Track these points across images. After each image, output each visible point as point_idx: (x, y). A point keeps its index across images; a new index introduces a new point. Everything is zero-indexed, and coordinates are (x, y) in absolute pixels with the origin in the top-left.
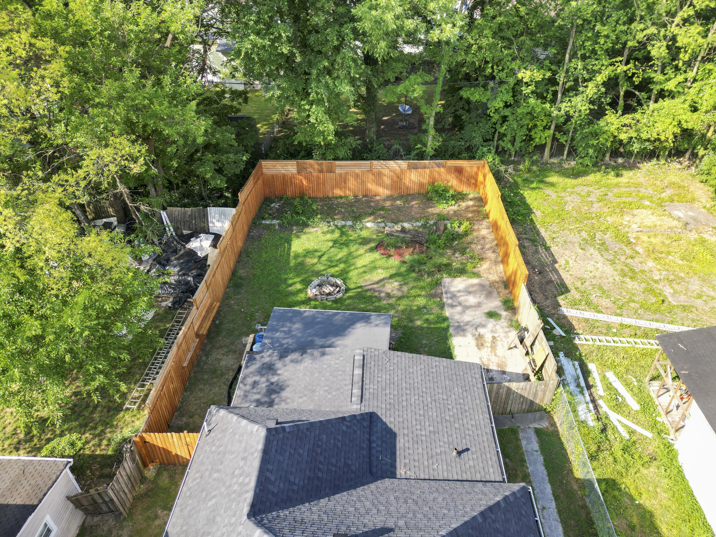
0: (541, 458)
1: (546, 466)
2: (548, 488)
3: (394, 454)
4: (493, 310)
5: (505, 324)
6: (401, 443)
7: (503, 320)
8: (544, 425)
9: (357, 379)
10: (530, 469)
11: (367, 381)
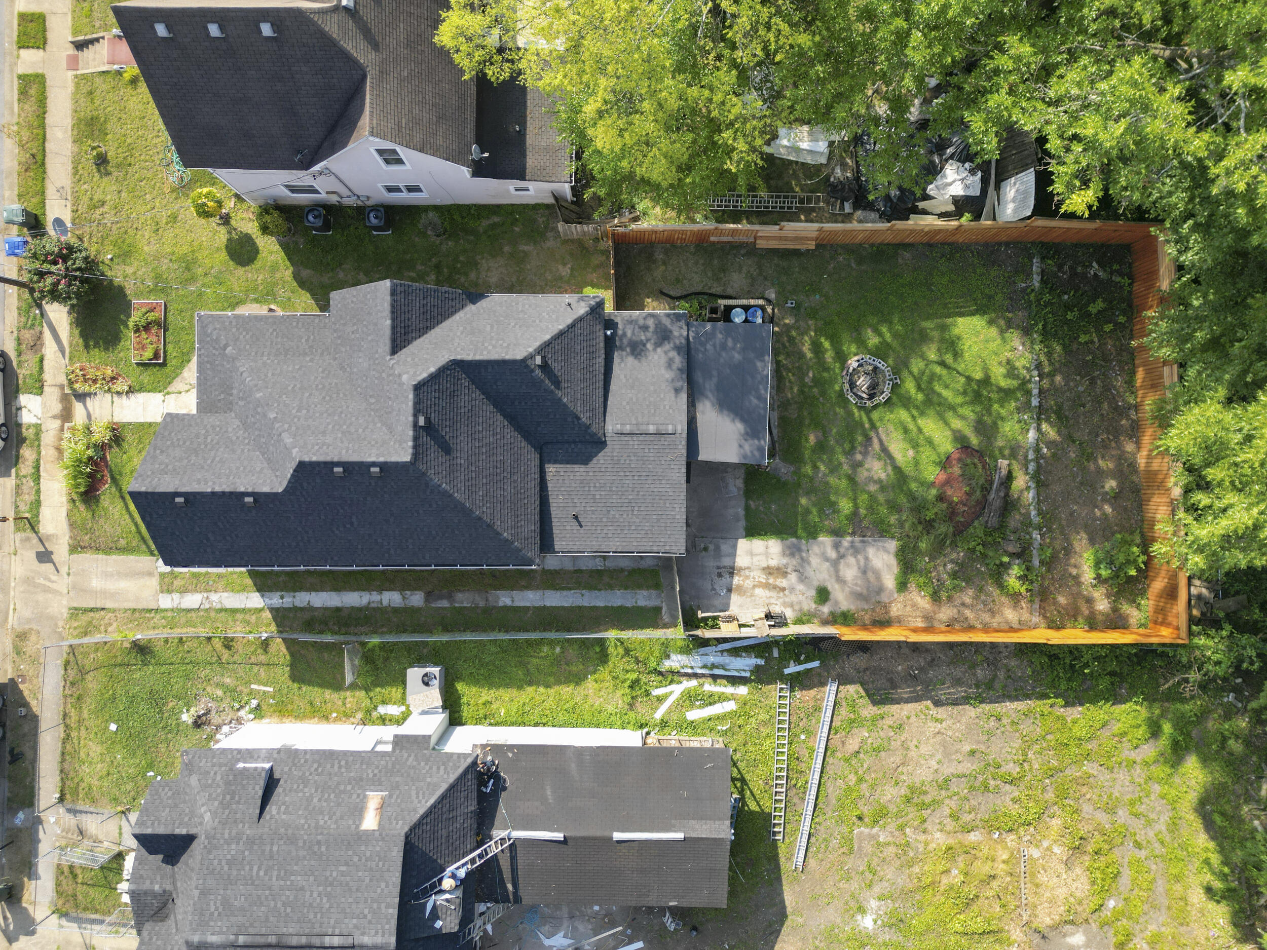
0: (629, 605)
1: (621, 607)
2: (601, 604)
3: (568, 463)
4: (831, 597)
5: (806, 608)
6: (579, 469)
7: (814, 606)
8: (666, 618)
9: (643, 428)
10: (618, 593)
11: (642, 438)
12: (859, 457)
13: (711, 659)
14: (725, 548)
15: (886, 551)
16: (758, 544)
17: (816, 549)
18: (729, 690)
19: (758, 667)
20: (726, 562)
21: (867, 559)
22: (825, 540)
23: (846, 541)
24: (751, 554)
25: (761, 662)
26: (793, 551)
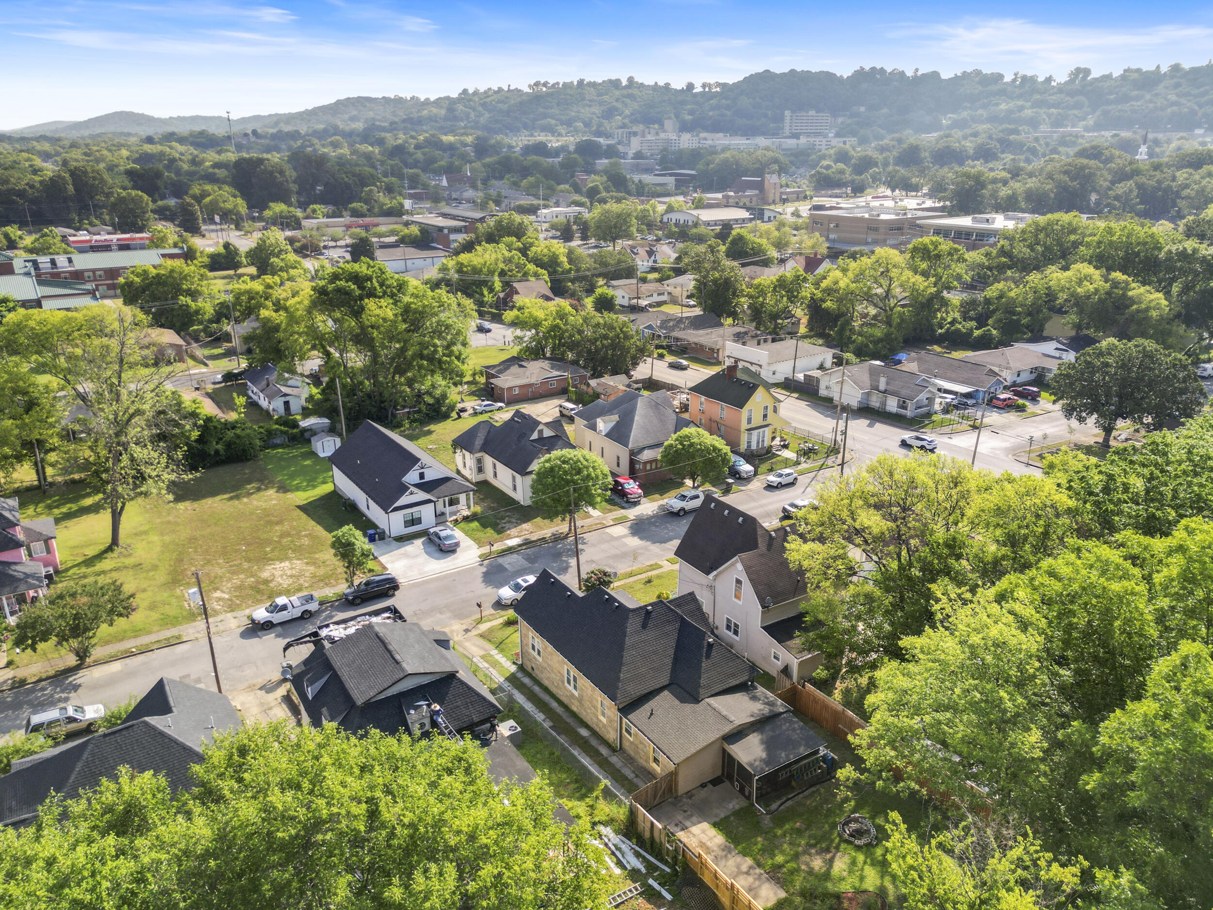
3: (675, 697)
12: (813, 851)
13: (623, 847)
14: (694, 819)
15: (775, 894)
16: (712, 832)
17: (739, 859)
18: (612, 865)
19: (639, 871)
20: (688, 824)
21: (760, 886)
22: (749, 861)
23: (758, 871)
24: (704, 832)
25: (644, 870)
26: (726, 849)
